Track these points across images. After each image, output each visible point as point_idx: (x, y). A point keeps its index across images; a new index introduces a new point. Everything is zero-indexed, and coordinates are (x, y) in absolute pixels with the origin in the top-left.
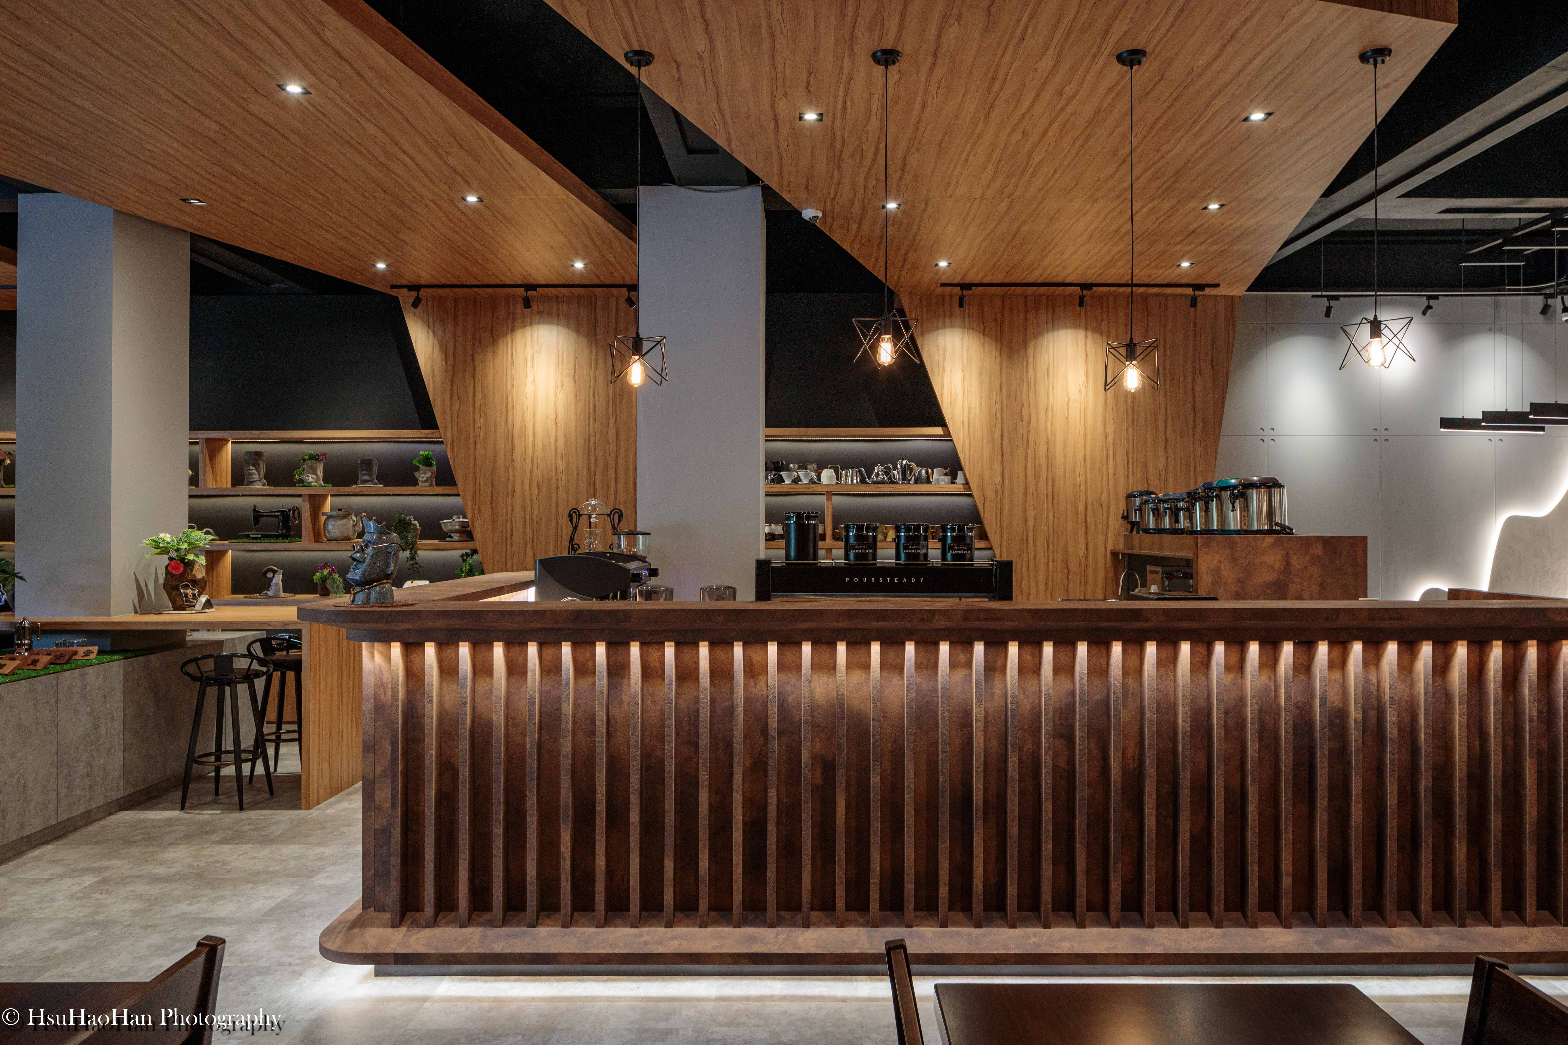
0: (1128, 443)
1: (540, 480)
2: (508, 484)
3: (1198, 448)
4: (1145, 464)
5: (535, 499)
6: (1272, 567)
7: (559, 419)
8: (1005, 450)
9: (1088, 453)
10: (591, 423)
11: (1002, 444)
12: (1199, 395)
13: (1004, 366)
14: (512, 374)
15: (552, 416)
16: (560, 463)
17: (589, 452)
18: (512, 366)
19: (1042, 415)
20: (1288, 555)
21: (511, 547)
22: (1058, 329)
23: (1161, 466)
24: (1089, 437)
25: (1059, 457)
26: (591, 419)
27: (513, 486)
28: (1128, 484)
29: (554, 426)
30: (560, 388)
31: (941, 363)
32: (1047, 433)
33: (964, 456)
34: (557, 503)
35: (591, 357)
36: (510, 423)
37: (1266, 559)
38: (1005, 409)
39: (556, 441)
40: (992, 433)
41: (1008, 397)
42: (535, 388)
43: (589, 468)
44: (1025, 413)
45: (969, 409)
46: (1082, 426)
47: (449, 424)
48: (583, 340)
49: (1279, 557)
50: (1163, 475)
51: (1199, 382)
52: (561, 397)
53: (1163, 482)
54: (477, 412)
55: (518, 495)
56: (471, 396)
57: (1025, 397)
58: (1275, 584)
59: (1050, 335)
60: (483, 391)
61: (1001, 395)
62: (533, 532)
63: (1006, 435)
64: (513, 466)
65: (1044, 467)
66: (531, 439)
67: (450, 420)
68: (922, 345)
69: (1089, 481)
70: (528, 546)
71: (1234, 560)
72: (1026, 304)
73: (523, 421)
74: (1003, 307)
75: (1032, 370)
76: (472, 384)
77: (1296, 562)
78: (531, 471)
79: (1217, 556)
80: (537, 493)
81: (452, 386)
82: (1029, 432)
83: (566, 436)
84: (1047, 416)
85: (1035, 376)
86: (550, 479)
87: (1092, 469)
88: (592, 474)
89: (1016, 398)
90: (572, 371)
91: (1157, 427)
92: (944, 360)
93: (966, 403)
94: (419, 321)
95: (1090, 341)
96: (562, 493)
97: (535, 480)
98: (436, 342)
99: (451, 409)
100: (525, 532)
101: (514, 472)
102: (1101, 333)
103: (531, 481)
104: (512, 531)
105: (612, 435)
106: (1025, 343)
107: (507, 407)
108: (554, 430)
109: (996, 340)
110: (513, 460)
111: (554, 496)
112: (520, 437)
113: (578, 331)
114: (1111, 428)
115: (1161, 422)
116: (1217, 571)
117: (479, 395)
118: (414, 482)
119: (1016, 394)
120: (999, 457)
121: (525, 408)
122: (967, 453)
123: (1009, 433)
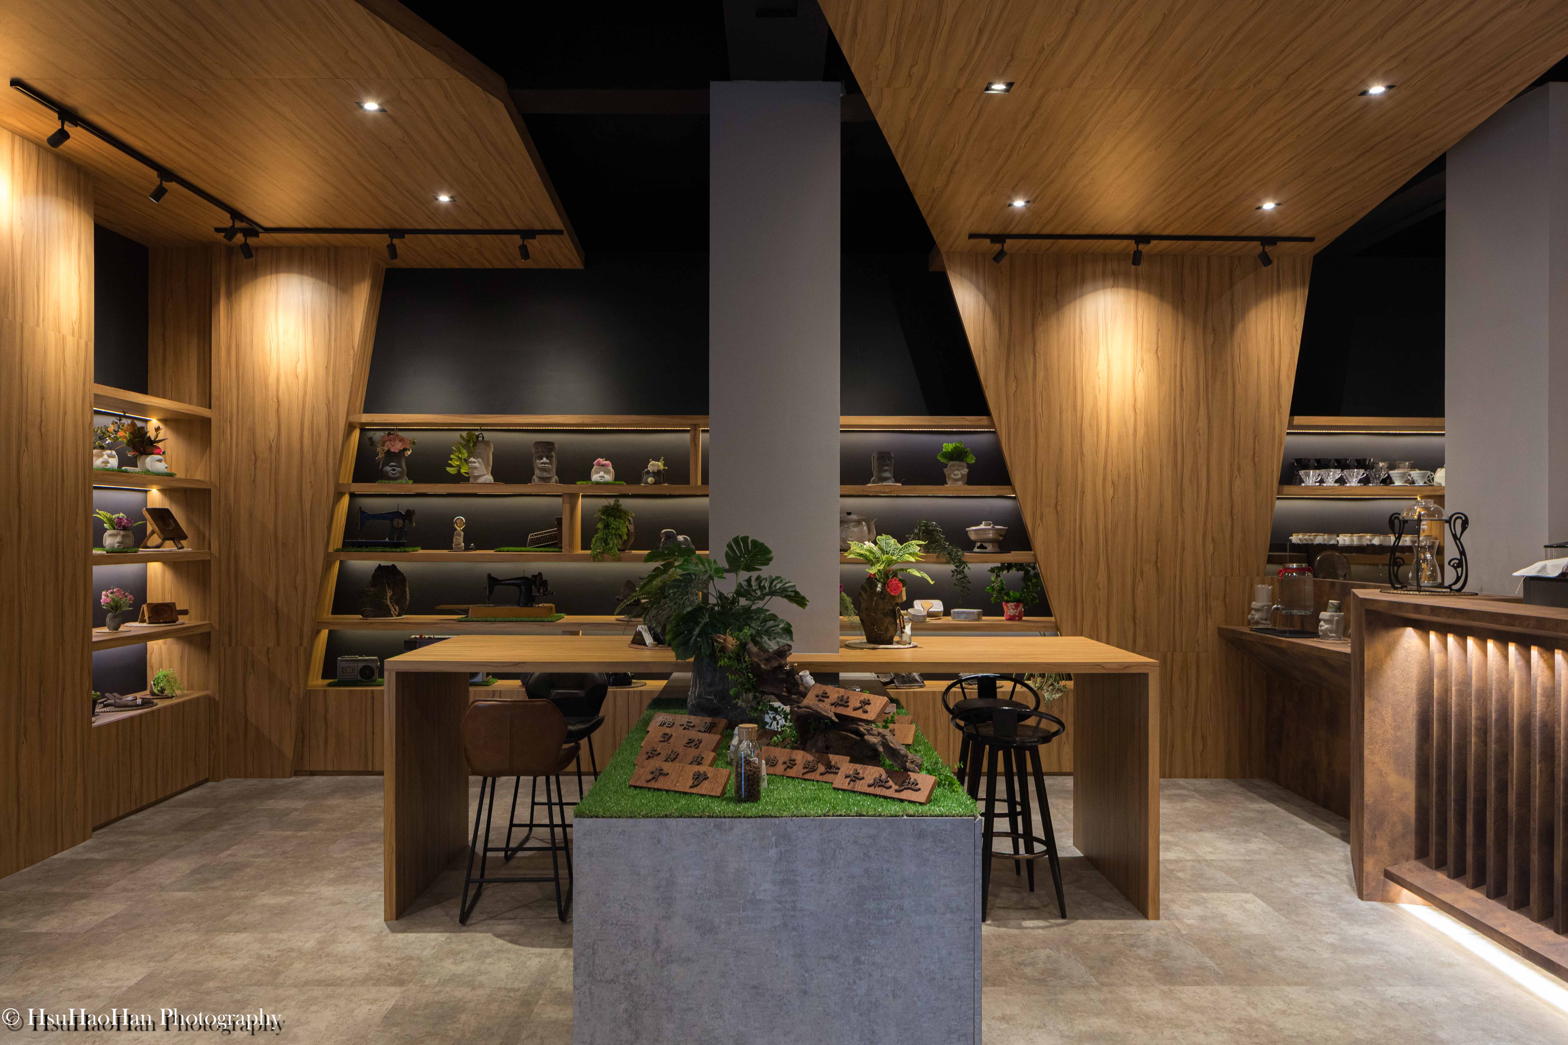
1: (1116, 478)
2: (1076, 483)
5: (1109, 502)
7: (1139, 404)
10: (1178, 410)
14: (1081, 349)
15: (1130, 401)
16: (1139, 458)
17: (1175, 444)
18: (1081, 339)
21: (1081, 560)
26: (1178, 405)
27: (1083, 486)
29: (1132, 413)
30: (1139, 367)
34: (1136, 507)
35: (1177, 330)
36: (1079, 408)
39: (1135, 431)
42: (1109, 366)
43: (1175, 465)
47: (1004, 409)
48: (1168, 309)
52: (1141, 377)
54: (1038, 394)
55: (1089, 497)
56: (1030, 375)
60: (1046, 369)
62: (1107, 541)
64: (1082, 461)
66: (1104, 428)
67: (1005, 405)
70: (1101, 557)
73: (1095, 406)
76: (1032, 361)
78: (1105, 468)
80: (1111, 494)
81: (1007, 362)
83: (1146, 425)
86: (1128, 478)
88: (1179, 471)
90: (1154, 346)
94: (967, 283)
96: (1141, 495)
97: (1109, 478)
98: (988, 309)
99: (1007, 392)
100: (1097, 543)
101: (1083, 468)
103: (1104, 479)
104: (1081, 540)
105: (1202, 424)
107: (1075, 388)
108: (1133, 417)
110: (1082, 453)
111: (1132, 498)
112: (1091, 425)
113: (1161, 296)
117: (1041, 374)
118: (940, 480)
121: (1097, 391)
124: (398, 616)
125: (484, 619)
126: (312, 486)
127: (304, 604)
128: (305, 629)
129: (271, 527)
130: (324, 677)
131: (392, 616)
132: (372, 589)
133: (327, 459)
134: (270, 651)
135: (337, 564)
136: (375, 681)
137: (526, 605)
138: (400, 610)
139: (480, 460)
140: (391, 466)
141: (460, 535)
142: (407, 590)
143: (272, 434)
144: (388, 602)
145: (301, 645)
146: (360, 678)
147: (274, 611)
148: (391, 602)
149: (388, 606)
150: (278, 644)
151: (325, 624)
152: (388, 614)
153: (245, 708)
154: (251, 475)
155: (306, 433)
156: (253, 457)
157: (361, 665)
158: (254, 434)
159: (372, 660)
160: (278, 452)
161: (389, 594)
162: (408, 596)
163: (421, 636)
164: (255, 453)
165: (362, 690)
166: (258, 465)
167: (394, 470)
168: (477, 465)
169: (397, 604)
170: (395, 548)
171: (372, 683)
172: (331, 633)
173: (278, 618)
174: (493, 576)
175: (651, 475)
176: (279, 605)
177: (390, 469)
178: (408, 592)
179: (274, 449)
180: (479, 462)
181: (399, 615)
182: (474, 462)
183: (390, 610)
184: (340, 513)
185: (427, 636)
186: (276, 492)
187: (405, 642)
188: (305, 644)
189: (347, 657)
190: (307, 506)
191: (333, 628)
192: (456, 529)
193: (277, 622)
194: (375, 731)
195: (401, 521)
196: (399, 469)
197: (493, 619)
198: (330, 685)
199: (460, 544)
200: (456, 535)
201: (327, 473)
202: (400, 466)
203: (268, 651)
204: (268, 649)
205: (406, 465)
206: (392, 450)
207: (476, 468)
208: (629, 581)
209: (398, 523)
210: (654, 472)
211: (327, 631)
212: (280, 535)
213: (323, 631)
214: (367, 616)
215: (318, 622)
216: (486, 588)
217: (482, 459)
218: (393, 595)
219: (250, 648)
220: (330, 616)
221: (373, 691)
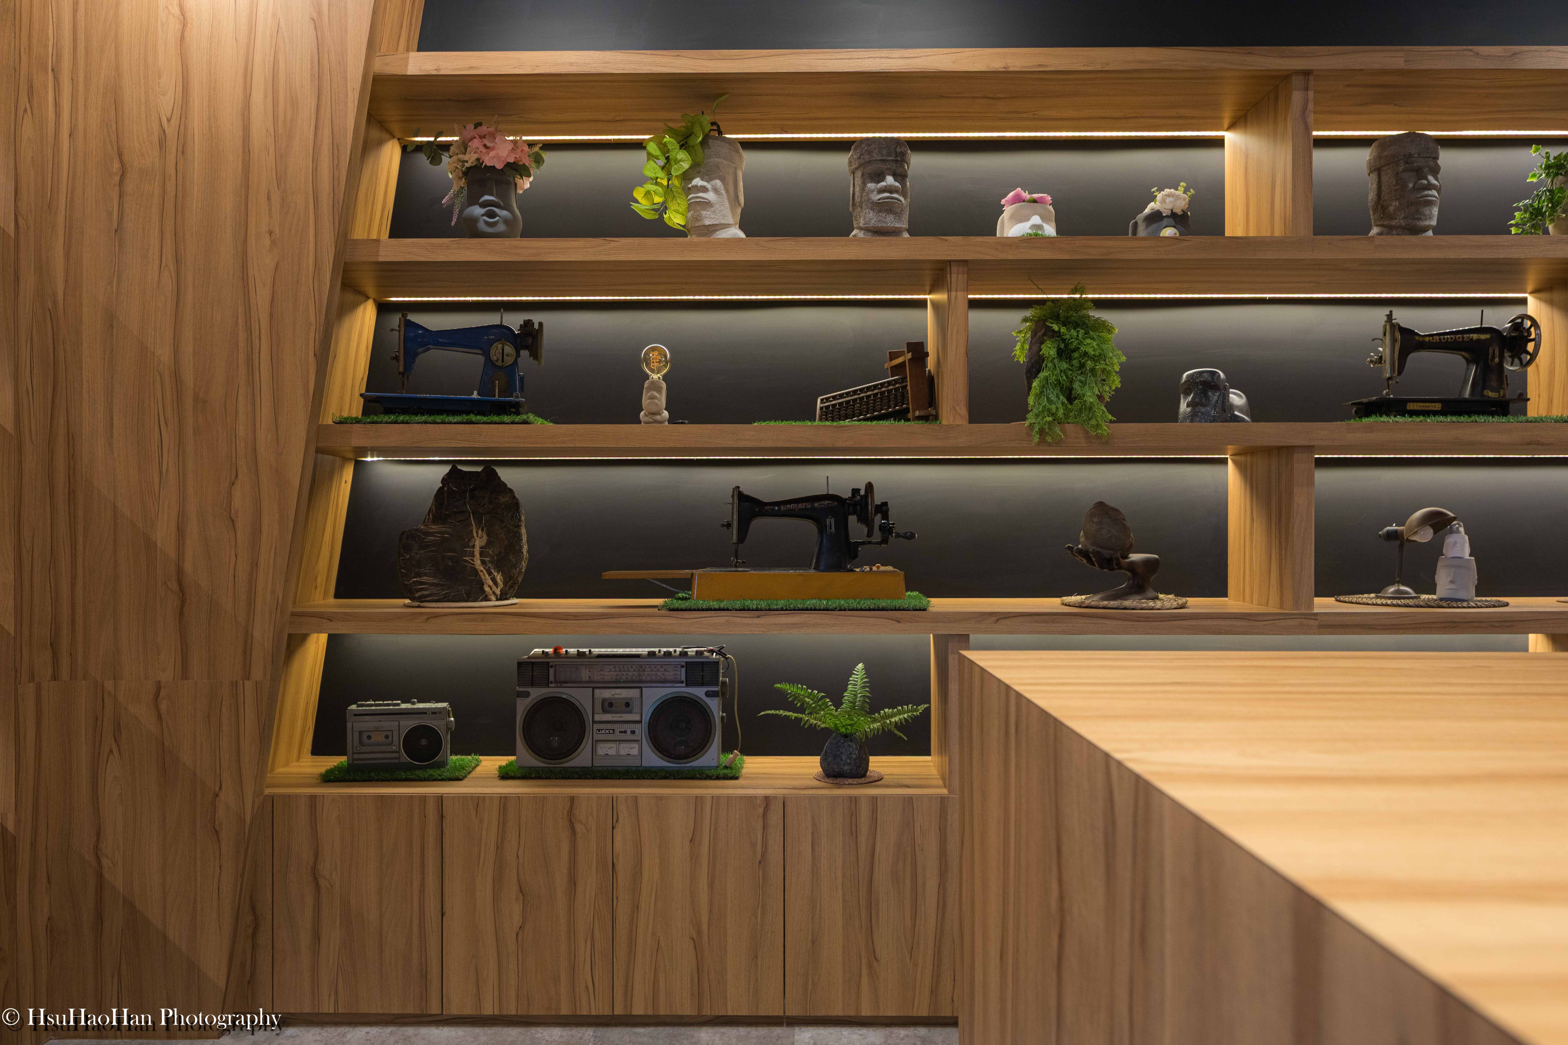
124: (501, 599)
125: (738, 604)
126: (273, 243)
127: (254, 565)
128: (257, 634)
129: (164, 353)
130: (317, 750)
131: (486, 599)
132: (435, 528)
133: (315, 170)
134: (163, 693)
135: (348, 474)
136: (443, 764)
137: (838, 566)
138: (505, 583)
139: (718, 183)
140: (484, 205)
141: (659, 389)
142: (523, 531)
143: (166, 103)
144: (477, 563)
145: (247, 676)
146: (405, 758)
147: (174, 586)
148: (483, 563)
149: (475, 572)
150: (185, 672)
151: (322, 618)
152: (477, 592)
153: (96, 847)
154: (110, 214)
155: (258, 97)
156: (116, 166)
157: (410, 723)
158: (117, 104)
159: (434, 712)
160: (183, 150)
161: (479, 541)
162: (525, 548)
163: (556, 650)
164: (120, 155)
165: (411, 797)
166: (130, 186)
167: (492, 215)
168: (710, 196)
169: (499, 569)
170: (499, 414)
171: (435, 773)
172: (334, 641)
173: (183, 601)
174: (746, 492)
175: (1165, 222)
176: (188, 567)
177: (483, 211)
178: (524, 538)
179: (172, 145)
180: (716, 190)
181: (503, 597)
182: (704, 189)
183: (482, 584)
184: (354, 344)
185: (573, 651)
186: (178, 261)
187: (520, 664)
188: (257, 673)
189: (371, 705)
190: (262, 297)
191: (340, 629)
192: (647, 377)
193: (181, 614)
194: (447, 910)
195: (509, 349)
196: (504, 213)
197: (763, 604)
198: (329, 778)
199: (659, 413)
200: (650, 389)
201: (316, 207)
202: (507, 207)
203: (157, 696)
204: (159, 686)
205: (520, 208)
206: (488, 161)
207: (707, 204)
208: (1101, 506)
209: (503, 351)
210: (1173, 215)
211: (323, 638)
212: (188, 377)
213: (314, 637)
214: (422, 599)
215: (293, 614)
216: (729, 525)
217: (723, 180)
218: (489, 543)
219: (109, 685)
220: (332, 600)
221: (440, 799)
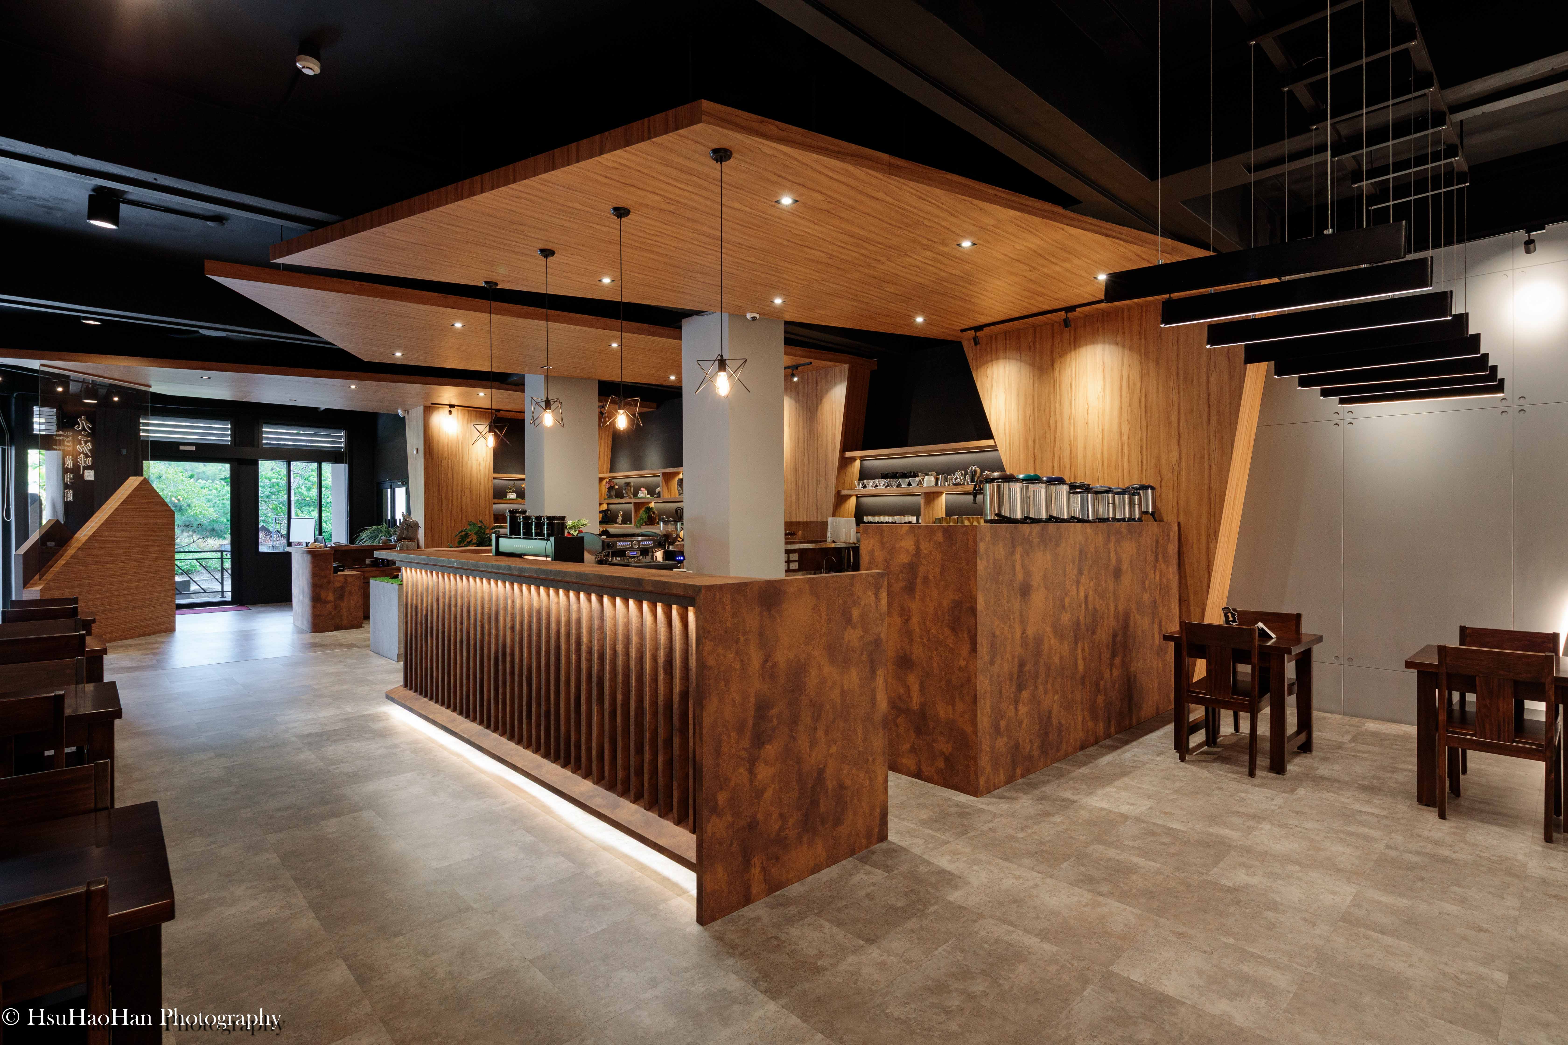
0: (1142, 440)
3: (1212, 441)
4: (1159, 459)
6: (907, 550)
8: (1036, 454)
9: (1105, 453)
11: (1034, 450)
12: (1214, 389)
13: (1036, 385)
19: (1066, 423)
20: (918, 541)
22: (1079, 347)
23: (1174, 460)
24: (1106, 438)
25: (1080, 457)
28: (1141, 478)
31: (989, 390)
32: (1070, 437)
33: (1006, 462)
37: (903, 544)
38: (1036, 420)
40: (1026, 441)
41: (1039, 410)
44: (1052, 422)
45: (1010, 423)
46: (1100, 430)
49: (912, 543)
50: (1176, 468)
51: (1214, 377)
53: (1176, 476)
57: (1052, 408)
58: (909, 564)
59: (1073, 353)
61: (1034, 409)
63: (1037, 441)
65: (1068, 466)
68: (977, 376)
69: (1106, 477)
71: (882, 544)
72: (1053, 329)
74: (1035, 337)
75: (1058, 386)
77: (925, 547)
79: (872, 541)
82: (1055, 438)
84: (1070, 424)
85: (1060, 390)
87: (1109, 466)
89: (1045, 410)
91: (1169, 423)
92: (992, 386)
93: (1007, 420)
95: (1107, 352)
102: (1117, 344)
106: (1052, 363)
109: (1030, 364)
114: (1125, 428)
115: (1174, 418)
116: (872, 553)
119: (1045, 407)
120: (1032, 460)
122: (1008, 459)
123: (1039, 440)
